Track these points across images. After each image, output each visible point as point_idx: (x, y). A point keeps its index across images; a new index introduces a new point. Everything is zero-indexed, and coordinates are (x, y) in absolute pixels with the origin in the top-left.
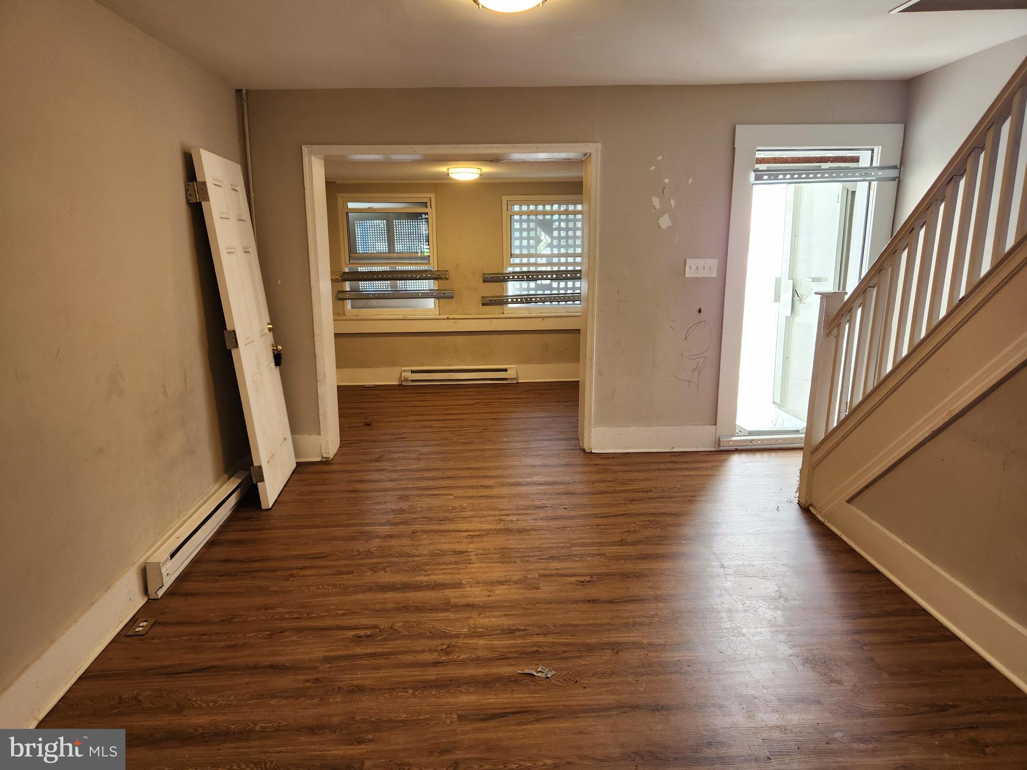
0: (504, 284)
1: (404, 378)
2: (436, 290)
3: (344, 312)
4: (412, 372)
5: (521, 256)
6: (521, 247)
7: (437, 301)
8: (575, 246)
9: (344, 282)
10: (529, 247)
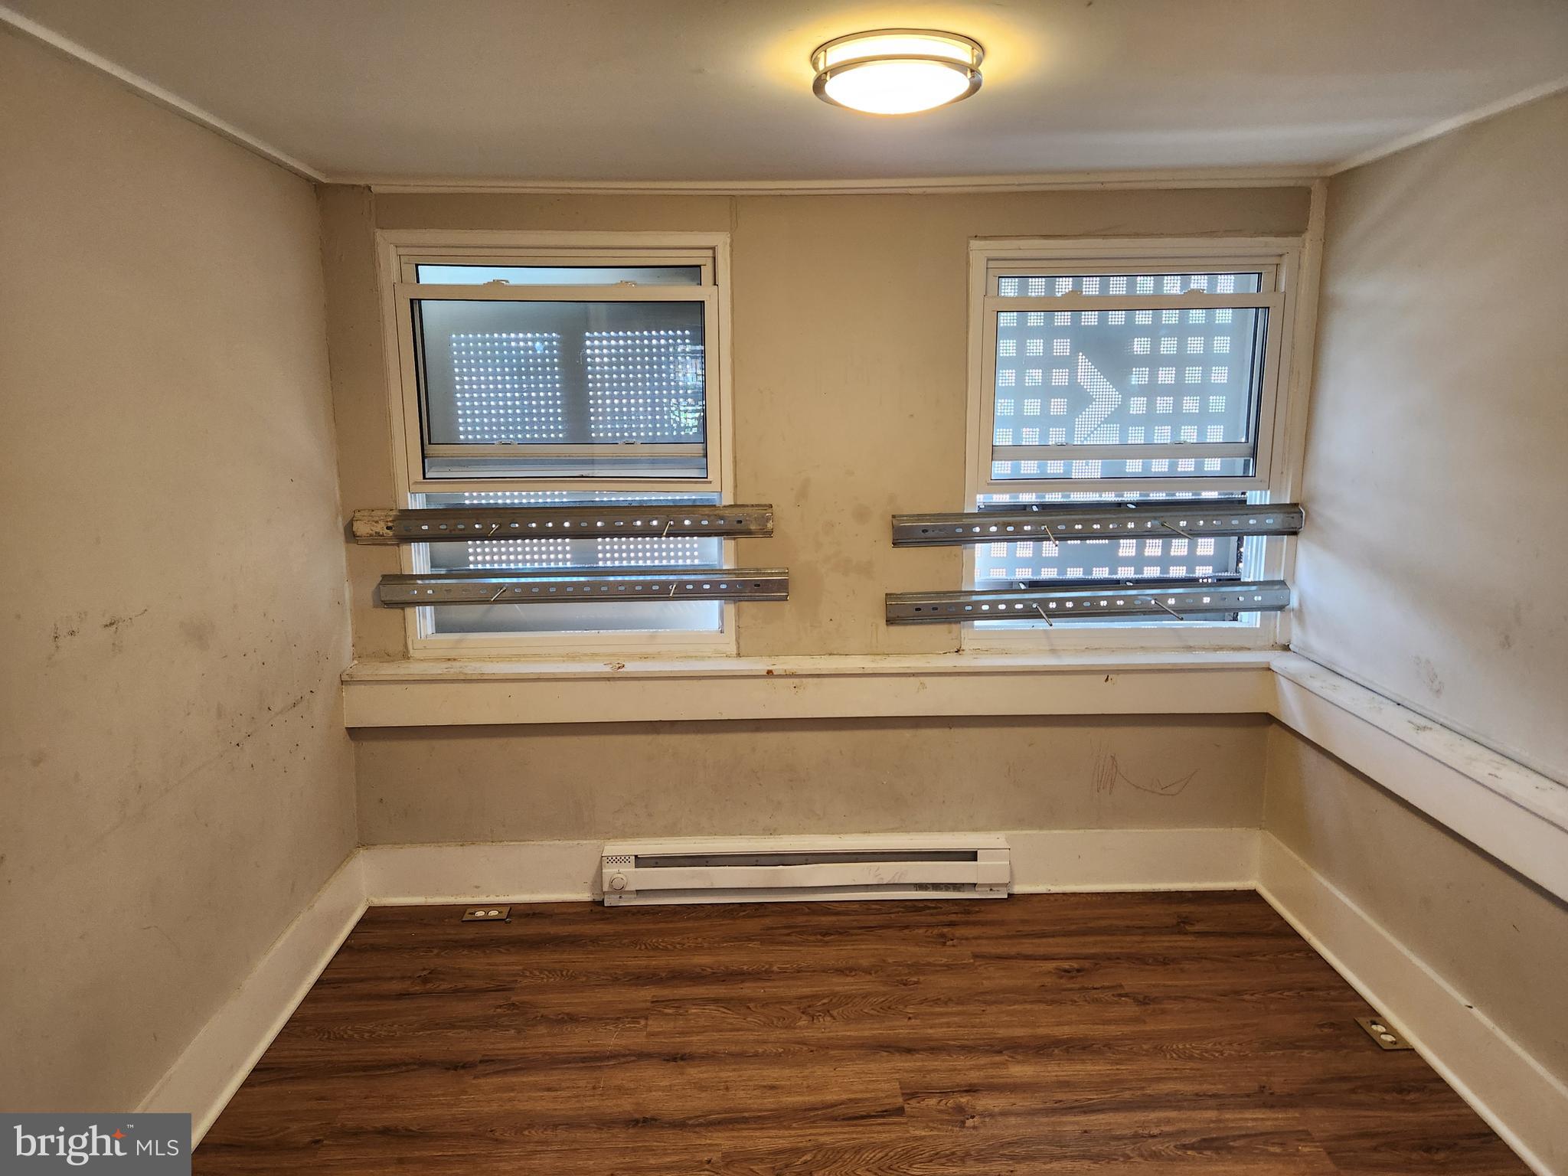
0: (965, 551)
1: (611, 885)
2: (728, 572)
3: (406, 645)
4: (640, 861)
5: (1018, 452)
6: (1020, 421)
7: (730, 609)
8: (1203, 418)
9: (404, 547)
10: (1045, 420)
